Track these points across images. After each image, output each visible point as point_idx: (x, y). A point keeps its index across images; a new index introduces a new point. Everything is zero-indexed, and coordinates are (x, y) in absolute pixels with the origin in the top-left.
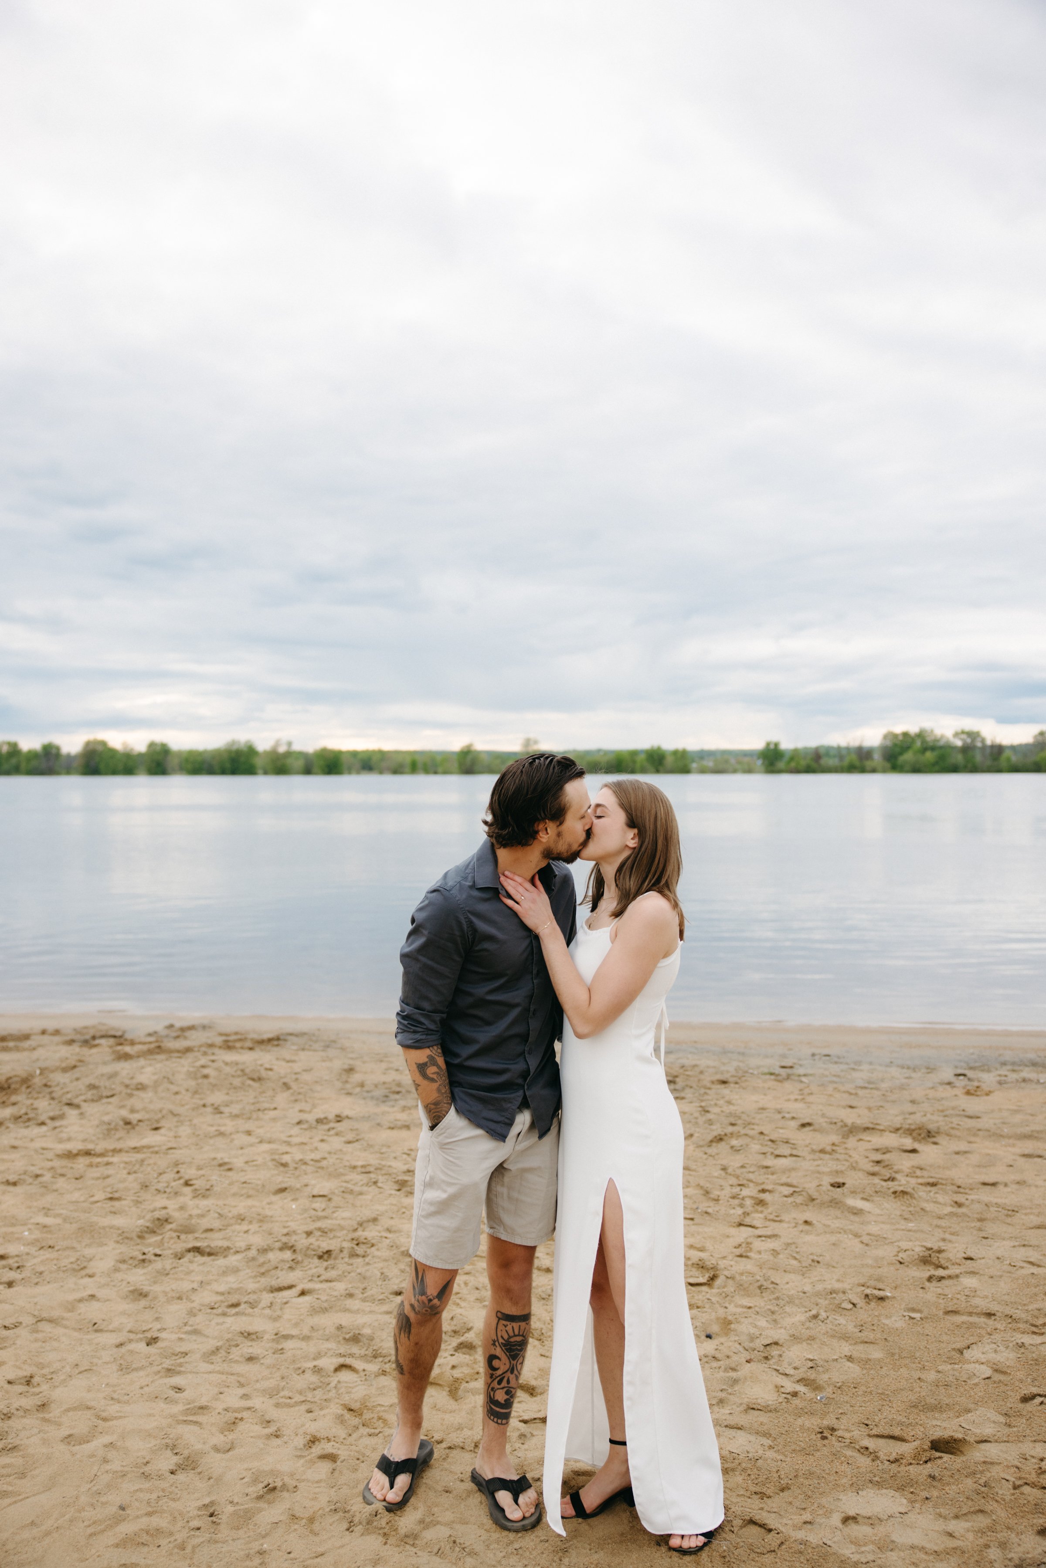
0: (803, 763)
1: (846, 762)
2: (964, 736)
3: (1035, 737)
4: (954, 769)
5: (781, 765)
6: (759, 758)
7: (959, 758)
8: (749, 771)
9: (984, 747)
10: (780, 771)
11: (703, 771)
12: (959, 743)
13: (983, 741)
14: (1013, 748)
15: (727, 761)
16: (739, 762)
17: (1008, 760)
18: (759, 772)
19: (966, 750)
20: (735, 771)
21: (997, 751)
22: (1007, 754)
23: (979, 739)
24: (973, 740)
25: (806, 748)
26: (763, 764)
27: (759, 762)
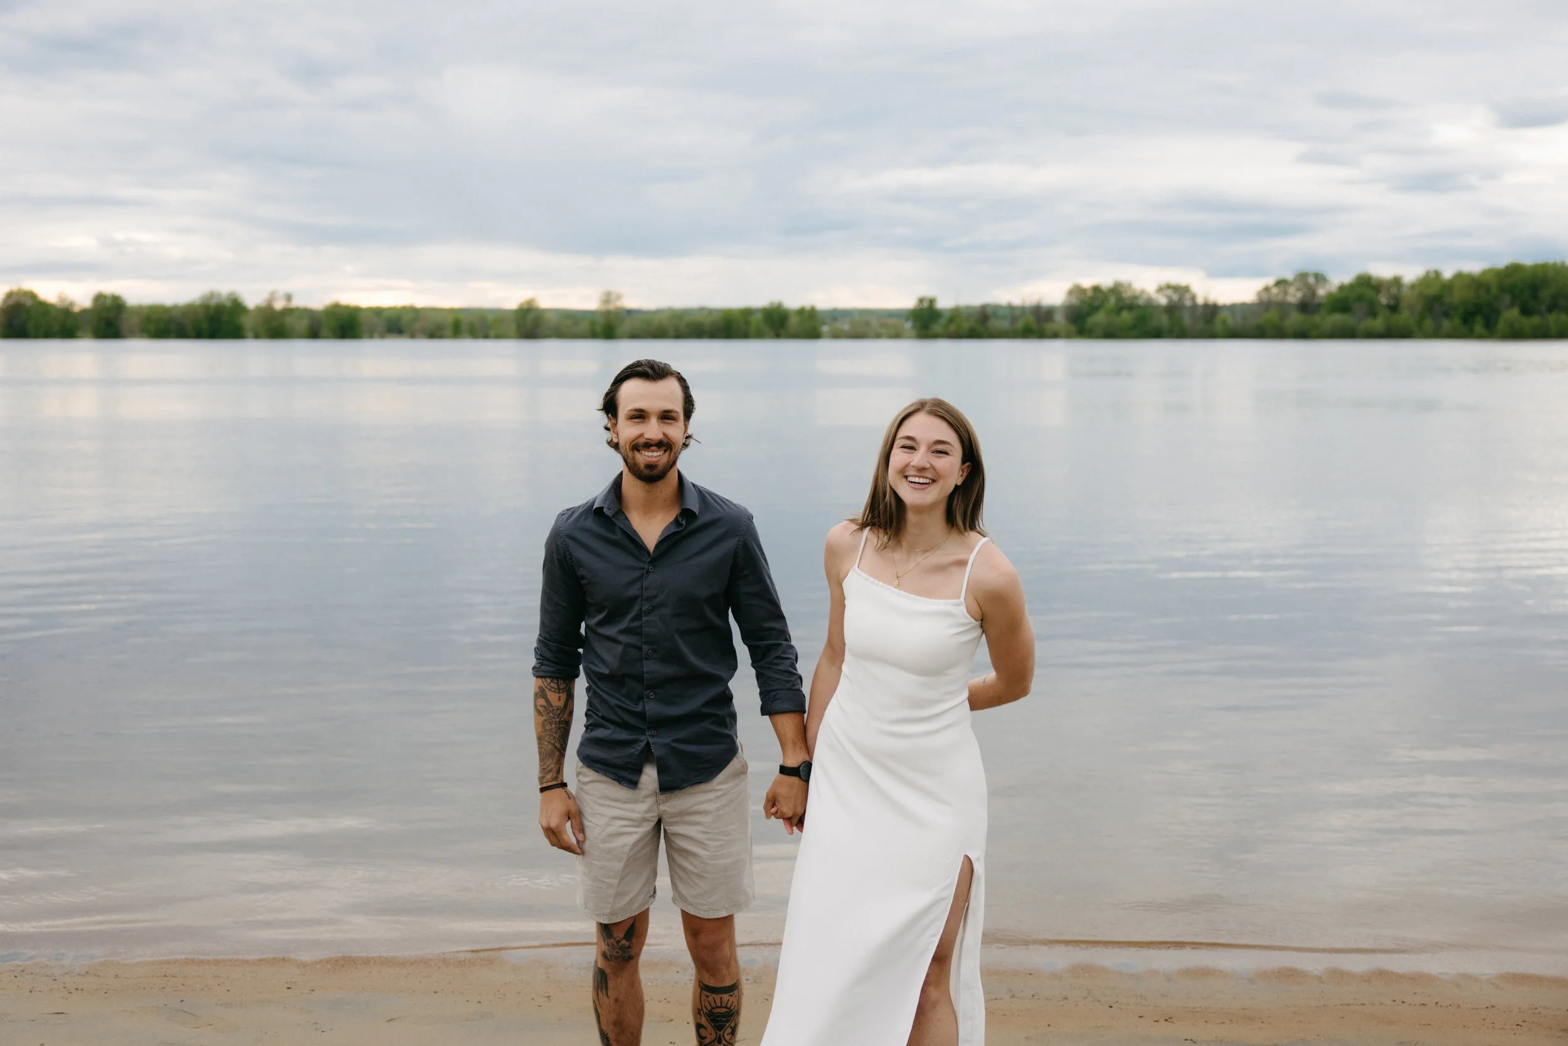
0: (966, 325)
1: (1020, 325)
2: (1170, 292)
3: (1259, 294)
4: (1157, 334)
5: (937, 328)
6: (907, 320)
7: (1164, 320)
8: (897, 335)
9: (1195, 306)
10: (936, 336)
11: (837, 335)
12: (1163, 301)
13: (1193, 298)
14: (1233, 308)
15: (867, 324)
16: (883, 325)
17: (1224, 322)
18: (910, 337)
19: (1172, 309)
20: (878, 336)
21: (1212, 311)
22: (1223, 315)
23: (1188, 296)
24: (1181, 298)
25: (968, 308)
26: (913, 327)
27: (908, 325)
